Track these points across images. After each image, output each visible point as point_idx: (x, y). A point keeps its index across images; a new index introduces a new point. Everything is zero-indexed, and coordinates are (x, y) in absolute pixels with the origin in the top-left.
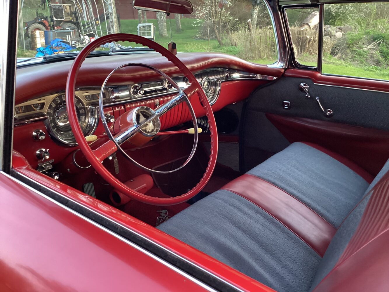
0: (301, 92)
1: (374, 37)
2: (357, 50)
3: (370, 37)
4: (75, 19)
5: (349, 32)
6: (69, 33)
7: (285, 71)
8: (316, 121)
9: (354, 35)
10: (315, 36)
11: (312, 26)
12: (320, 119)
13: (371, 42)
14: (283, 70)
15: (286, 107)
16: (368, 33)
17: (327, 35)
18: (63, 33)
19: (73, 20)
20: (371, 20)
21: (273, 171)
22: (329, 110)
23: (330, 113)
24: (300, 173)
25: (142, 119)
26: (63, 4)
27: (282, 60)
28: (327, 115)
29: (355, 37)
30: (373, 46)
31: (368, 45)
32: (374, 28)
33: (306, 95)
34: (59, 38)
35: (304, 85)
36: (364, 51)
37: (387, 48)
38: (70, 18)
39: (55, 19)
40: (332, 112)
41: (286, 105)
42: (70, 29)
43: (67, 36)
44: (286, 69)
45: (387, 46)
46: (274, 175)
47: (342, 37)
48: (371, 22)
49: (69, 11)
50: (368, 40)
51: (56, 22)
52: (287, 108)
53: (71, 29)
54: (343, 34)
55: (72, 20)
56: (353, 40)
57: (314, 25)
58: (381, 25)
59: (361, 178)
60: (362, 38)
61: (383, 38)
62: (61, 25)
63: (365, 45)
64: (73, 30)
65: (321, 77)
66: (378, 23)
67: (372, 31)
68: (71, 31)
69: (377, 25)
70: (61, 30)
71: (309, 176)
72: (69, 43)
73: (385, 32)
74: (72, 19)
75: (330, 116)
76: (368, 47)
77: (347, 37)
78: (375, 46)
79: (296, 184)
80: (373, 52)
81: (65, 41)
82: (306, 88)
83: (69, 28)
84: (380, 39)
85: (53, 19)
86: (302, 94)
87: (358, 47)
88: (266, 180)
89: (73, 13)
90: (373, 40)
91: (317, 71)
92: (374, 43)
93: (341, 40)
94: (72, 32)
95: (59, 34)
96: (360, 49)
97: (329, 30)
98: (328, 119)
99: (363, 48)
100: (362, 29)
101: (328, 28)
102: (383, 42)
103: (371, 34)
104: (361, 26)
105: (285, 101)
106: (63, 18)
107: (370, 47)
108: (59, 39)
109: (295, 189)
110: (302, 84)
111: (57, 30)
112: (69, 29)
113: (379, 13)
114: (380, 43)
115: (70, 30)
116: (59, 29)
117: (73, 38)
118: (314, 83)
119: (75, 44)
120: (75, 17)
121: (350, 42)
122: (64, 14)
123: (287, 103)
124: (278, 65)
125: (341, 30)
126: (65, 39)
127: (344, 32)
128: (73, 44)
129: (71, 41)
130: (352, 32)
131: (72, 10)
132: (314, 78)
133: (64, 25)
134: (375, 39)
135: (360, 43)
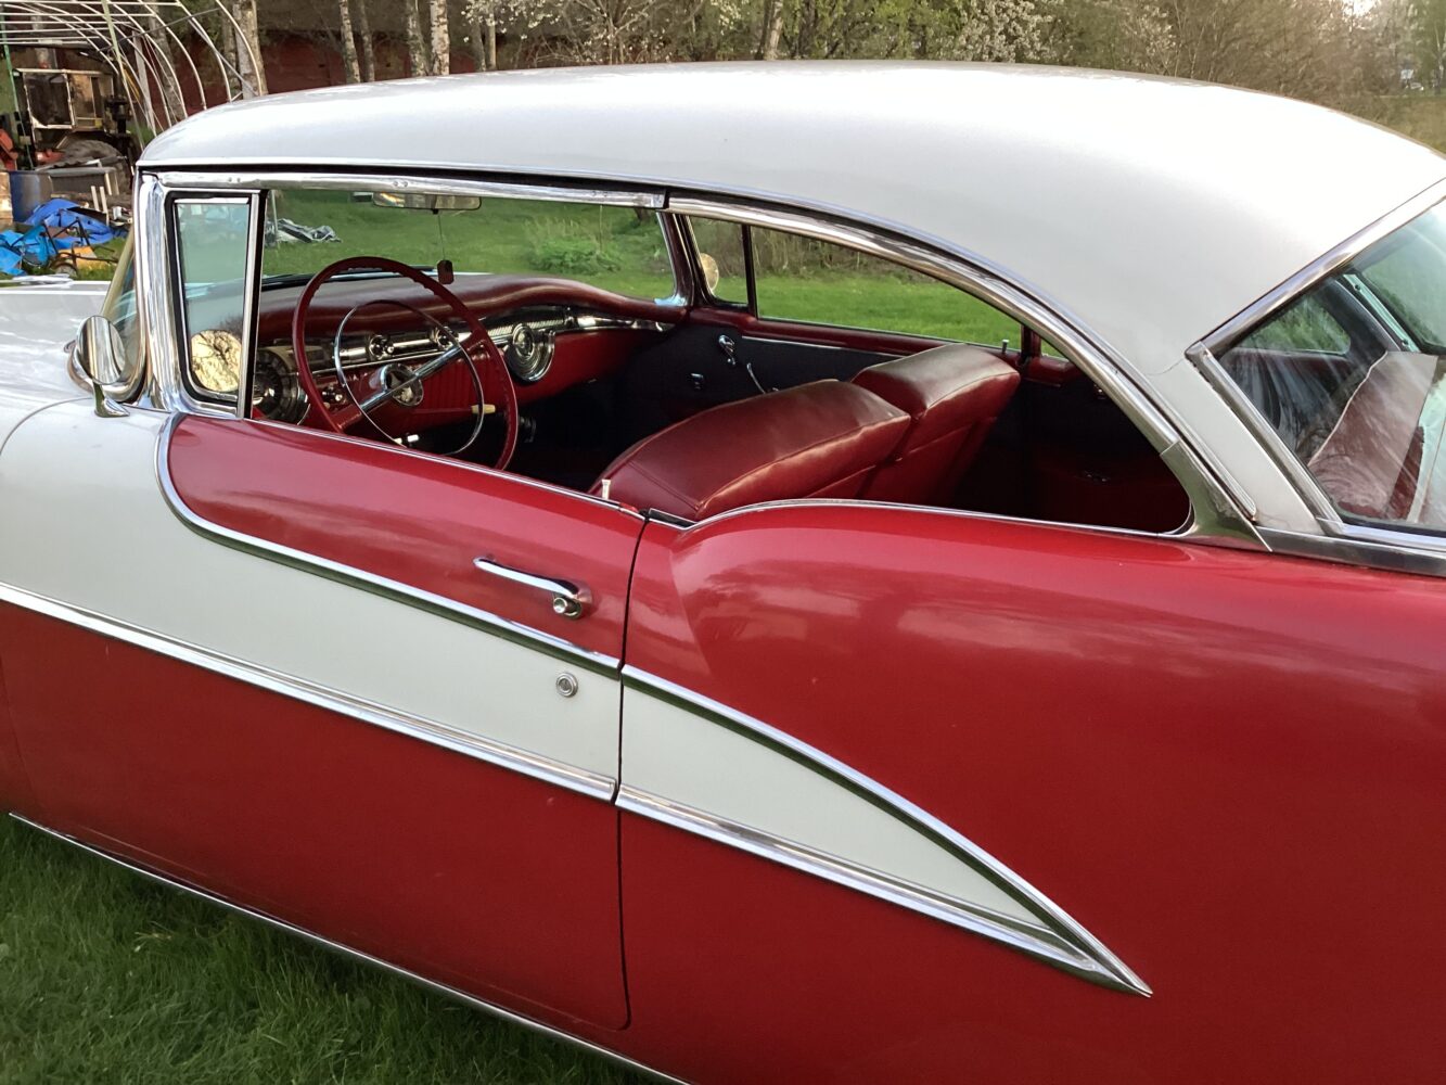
0: (720, 354)
4: (114, 124)
6: (98, 179)
14: (685, 310)
18: (77, 177)
19: (108, 129)
25: (395, 381)
26: (69, 71)
27: (682, 291)
33: (730, 361)
34: (63, 196)
35: (726, 340)
38: (94, 121)
39: (36, 124)
42: (100, 164)
43: (93, 188)
44: (689, 308)
49: (89, 94)
51: (40, 134)
53: (104, 165)
55: (102, 128)
62: (61, 148)
64: (113, 168)
65: (756, 323)
68: (107, 170)
70: (67, 166)
72: (100, 216)
74: (103, 124)
81: (87, 206)
82: (729, 347)
83: (97, 161)
85: (31, 125)
86: (722, 358)
89: (107, 104)
91: (748, 313)
94: (111, 174)
95: (62, 183)
105: (693, 375)
106: (67, 120)
108: (62, 201)
110: (722, 339)
111: (52, 166)
112: (96, 165)
115: (100, 169)
116: (58, 164)
117: (114, 195)
118: (743, 337)
119: (124, 218)
120: (114, 118)
122: (71, 108)
124: (678, 301)
126: (86, 200)
128: (118, 220)
129: (110, 207)
131: (102, 94)
132: (744, 327)
133: (74, 146)
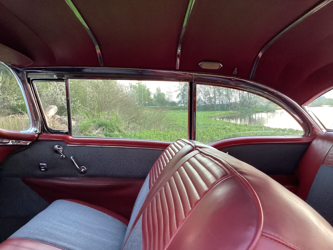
0: (55, 153)
1: (99, 124)
2: (88, 134)
3: (96, 124)
5: (80, 121)
7: (38, 136)
8: (72, 179)
9: (85, 123)
10: (53, 123)
11: (50, 116)
12: (77, 176)
13: (98, 128)
14: (37, 135)
15: (42, 170)
16: (94, 122)
17: (64, 123)
20: (95, 112)
21: (39, 230)
22: (83, 167)
23: (84, 170)
24: (67, 226)
27: (35, 125)
28: (82, 172)
29: (86, 125)
30: (99, 131)
31: (96, 130)
32: (99, 118)
33: (61, 156)
35: (59, 147)
36: (93, 135)
37: (109, 132)
40: (85, 169)
41: (42, 168)
44: (39, 134)
45: (109, 131)
46: (41, 233)
47: (76, 125)
48: (96, 114)
50: (95, 127)
52: (44, 170)
54: (76, 123)
56: (84, 126)
57: (51, 116)
58: (103, 116)
59: (118, 221)
60: (91, 125)
61: (106, 125)
63: (94, 130)
65: (72, 139)
66: (101, 115)
67: (97, 120)
69: (100, 116)
71: (75, 227)
73: (106, 121)
75: (85, 172)
76: (97, 132)
77: (79, 124)
78: (101, 131)
79: (65, 236)
80: (100, 135)
82: (61, 149)
84: (104, 126)
86: (57, 155)
87: (89, 132)
88: (33, 239)
90: (99, 127)
91: (68, 134)
92: (99, 129)
93: (75, 127)
96: (90, 134)
97: (65, 120)
98: (83, 175)
99: (92, 132)
100: (89, 118)
101: (63, 118)
102: (106, 128)
103: (97, 122)
104: (89, 117)
105: (41, 164)
107: (98, 132)
109: (64, 242)
110: (56, 146)
113: (100, 108)
114: (104, 128)
118: (67, 145)
121: (83, 128)
123: (43, 165)
124: (32, 130)
125: (74, 119)
127: (77, 121)
130: (83, 121)
132: (67, 141)
134: (100, 126)
135: (90, 129)
